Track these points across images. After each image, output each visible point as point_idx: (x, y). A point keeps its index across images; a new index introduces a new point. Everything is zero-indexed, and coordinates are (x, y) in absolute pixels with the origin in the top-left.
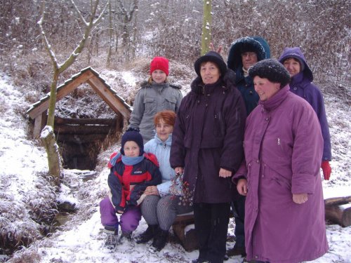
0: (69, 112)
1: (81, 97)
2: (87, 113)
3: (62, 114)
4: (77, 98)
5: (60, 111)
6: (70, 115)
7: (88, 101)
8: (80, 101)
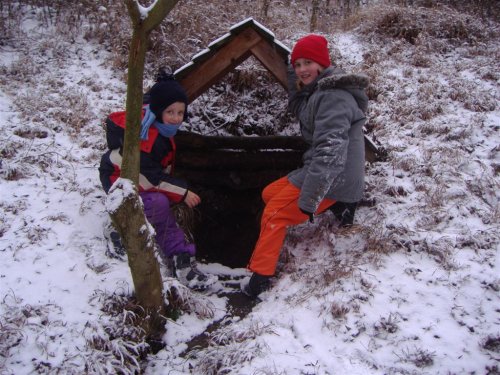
0: (223, 121)
1: (250, 88)
2: (260, 123)
3: (209, 124)
4: (241, 91)
5: (204, 119)
6: (224, 127)
7: (262, 97)
8: (247, 97)
